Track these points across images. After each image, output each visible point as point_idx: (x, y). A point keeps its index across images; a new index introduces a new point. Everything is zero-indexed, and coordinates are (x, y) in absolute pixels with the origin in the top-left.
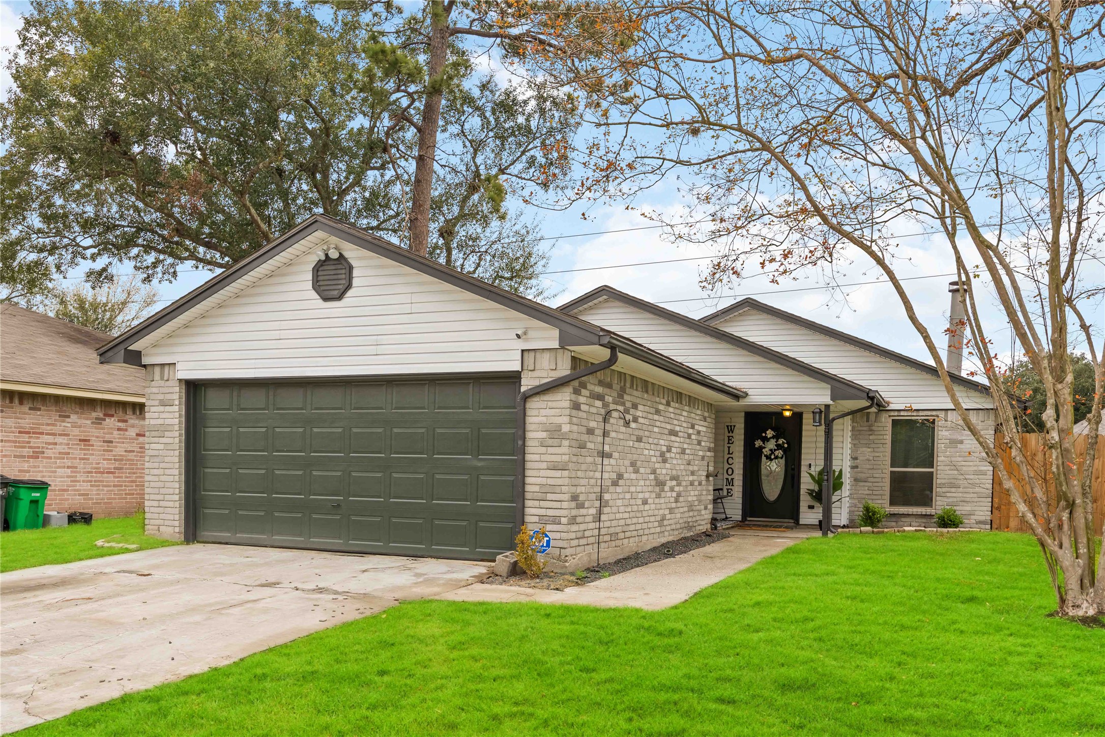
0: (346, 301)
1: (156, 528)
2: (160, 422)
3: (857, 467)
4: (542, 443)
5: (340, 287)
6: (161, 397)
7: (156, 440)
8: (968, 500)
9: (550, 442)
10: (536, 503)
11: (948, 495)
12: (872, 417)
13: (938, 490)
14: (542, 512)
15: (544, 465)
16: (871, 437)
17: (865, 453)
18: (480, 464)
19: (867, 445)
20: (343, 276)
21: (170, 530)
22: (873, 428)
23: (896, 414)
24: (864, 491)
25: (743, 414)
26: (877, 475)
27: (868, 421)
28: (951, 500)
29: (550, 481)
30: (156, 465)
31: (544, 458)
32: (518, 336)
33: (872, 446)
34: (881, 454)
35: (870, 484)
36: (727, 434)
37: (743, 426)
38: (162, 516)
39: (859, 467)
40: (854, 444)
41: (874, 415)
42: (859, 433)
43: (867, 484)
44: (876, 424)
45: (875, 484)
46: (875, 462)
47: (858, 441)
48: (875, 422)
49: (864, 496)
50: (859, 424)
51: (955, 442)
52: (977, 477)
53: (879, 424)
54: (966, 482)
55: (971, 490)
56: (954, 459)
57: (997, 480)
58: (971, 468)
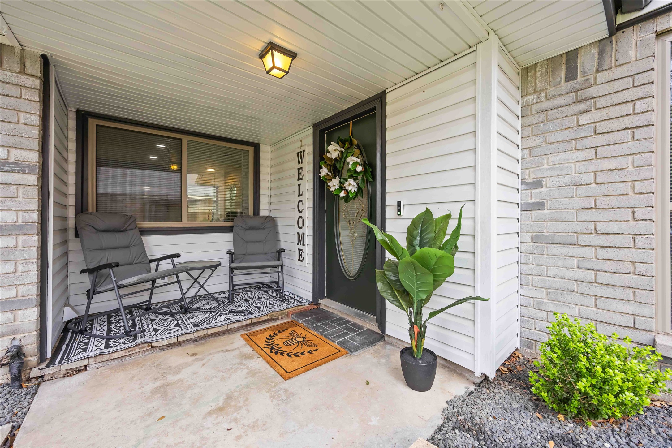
3: (540, 205)
12: (588, 60)
16: (584, 119)
17: (565, 166)
19: (575, 144)
22: (592, 91)
24: (563, 267)
25: (311, 129)
26: (614, 227)
27: (571, 76)
33: (589, 142)
35: (589, 252)
36: (297, 166)
37: (311, 148)
39: (548, 204)
40: (530, 149)
41: (595, 51)
42: (543, 115)
43: (576, 251)
44: (601, 77)
45: (603, 253)
46: (603, 189)
47: (541, 139)
48: (598, 71)
49: (563, 284)
50: (543, 94)
53: (617, 73)
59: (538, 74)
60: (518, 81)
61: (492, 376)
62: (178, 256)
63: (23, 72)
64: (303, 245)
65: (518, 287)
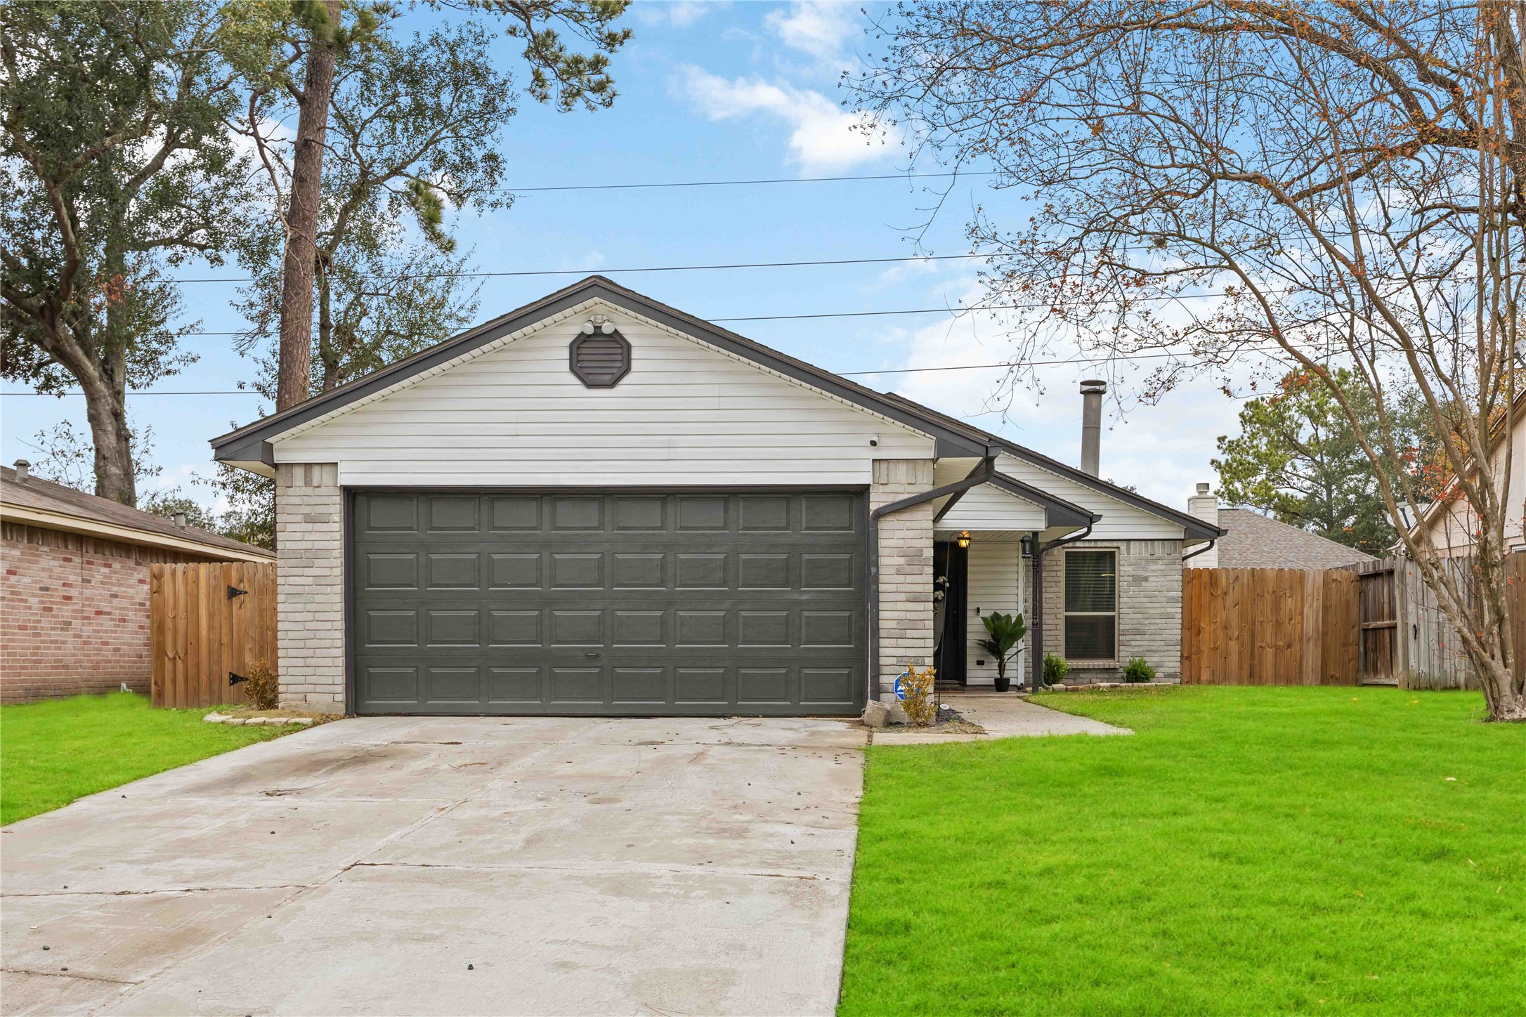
0: (620, 389)
1: (302, 696)
2: (304, 545)
4: (898, 570)
5: (615, 371)
6: (308, 510)
7: (299, 571)
8: (1155, 648)
9: (909, 569)
10: (893, 642)
11: (1133, 643)
13: (1121, 638)
14: (901, 652)
15: (903, 597)
18: (804, 597)
20: (620, 357)
21: (328, 698)
23: (1070, 545)
28: (1136, 649)
29: (910, 616)
30: (299, 607)
31: (901, 588)
32: (873, 443)
34: (1054, 596)
38: (309, 679)
44: (1048, 558)
51: (1139, 580)
52: (1164, 621)
53: (1052, 558)
54: (1153, 627)
55: (1158, 637)
56: (1138, 600)
57: (1186, 624)
58: (1157, 611)
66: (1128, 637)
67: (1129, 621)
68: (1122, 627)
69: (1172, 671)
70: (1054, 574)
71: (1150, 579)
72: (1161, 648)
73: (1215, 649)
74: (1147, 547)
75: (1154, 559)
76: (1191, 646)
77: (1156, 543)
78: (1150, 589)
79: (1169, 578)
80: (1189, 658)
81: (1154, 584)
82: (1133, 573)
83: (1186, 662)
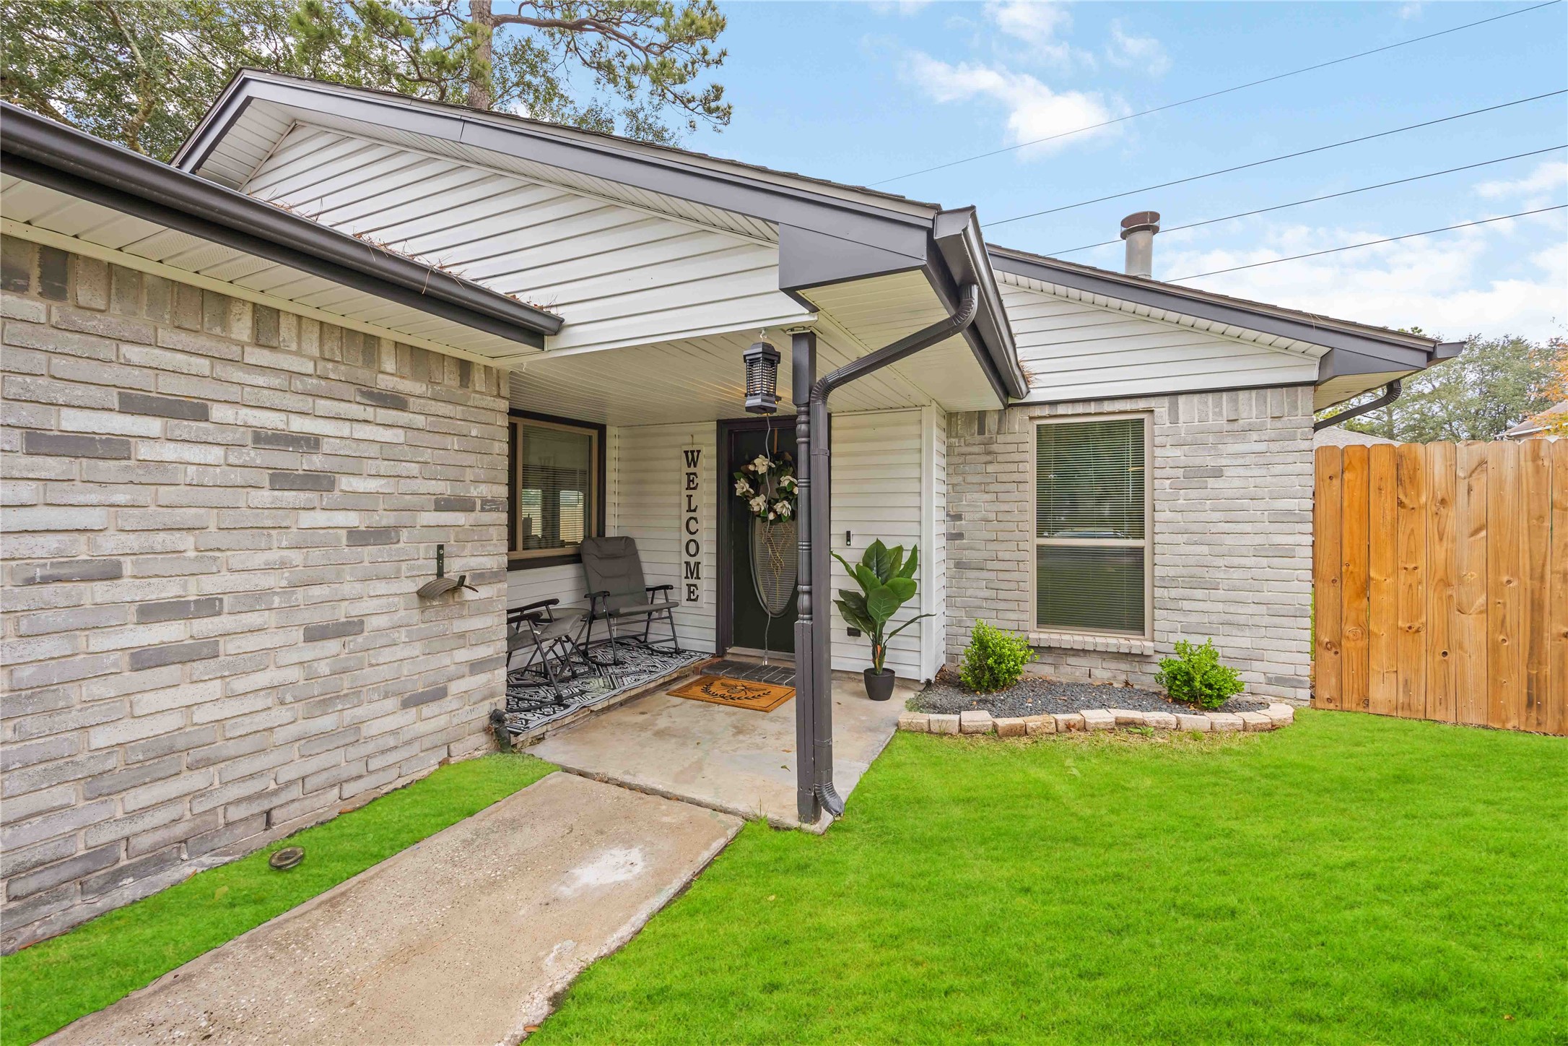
3: (960, 536)
8: (1242, 620)
11: (1186, 605)
12: (992, 422)
13: (1159, 592)
16: (990, 468)
17: (977, 504)
19: (983, 487)
22: (995, 447)
23: (1046, 411)
24: (976, 588)
25: (713, 426)
26: (1007, 556)
27: (981, 431)
28: (1193, 618)
33: (992, 487)
34: (1014, 507)
35: (992, 575)
36: (686, 470)
37: (714, 450)
39: (966, 535)
40: (954, 485)
41: (996, 417)
42: (962, 459)
43: (985, 574)
44: (1001, 438)
45: (1001, 576)
46: (1002, 526)
47: (961, 478)
48: (998, 433)
49: (978, 602)
50: (962, 440)
51: (1198, 475)
52: (1264, 561)
53: (1009, 438)
54: (1236, 574)
55: (1251, 596)
56: (1202, 517)
57: (1325, 568)
58: (1248, 540)
59: (959, 422)
60: (944, 424)
61: (933, 680)
62: (555, 602)
63: (499, 396)
64: (698, 578)
65: (944, 609)
66: (1174, 593)
67: (1178, 560)
68: (1159, 571)
69: (1288, 671)
70: (1013, 467)
71: (1227, 472)
72: (1257, 620)
73: (1412, 631)
74: (1219, 405)
75: (1241, 431)
76: (1340, 620)
77: (1241, 394)
78: (1230, 493)
79: (1278, 469)
80: (1334, 646)
81: (1237, 483)
82: (1183, 461)
83: (1329, 656)
